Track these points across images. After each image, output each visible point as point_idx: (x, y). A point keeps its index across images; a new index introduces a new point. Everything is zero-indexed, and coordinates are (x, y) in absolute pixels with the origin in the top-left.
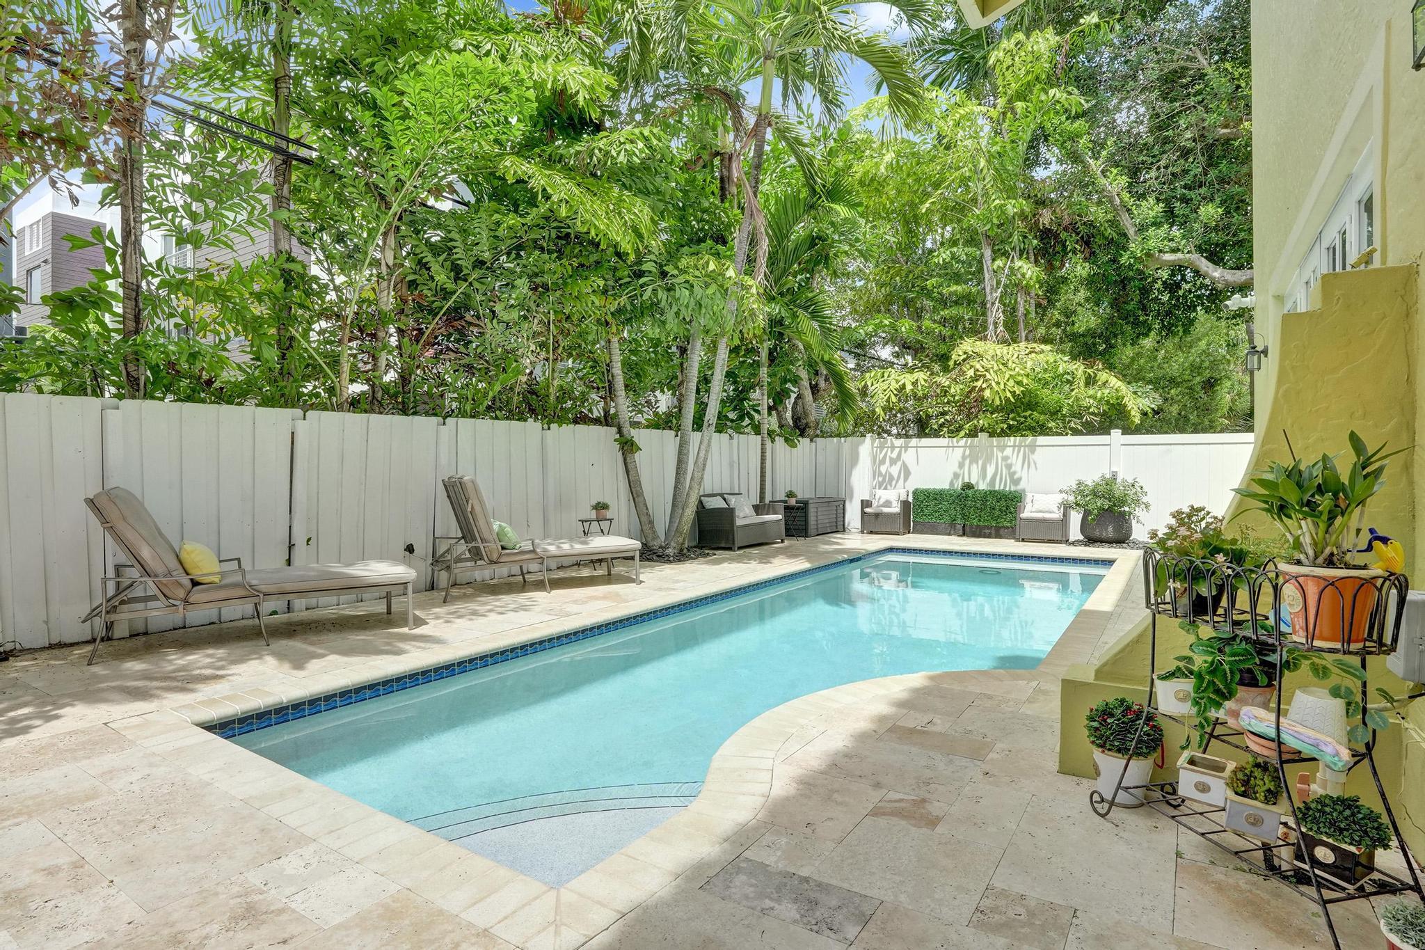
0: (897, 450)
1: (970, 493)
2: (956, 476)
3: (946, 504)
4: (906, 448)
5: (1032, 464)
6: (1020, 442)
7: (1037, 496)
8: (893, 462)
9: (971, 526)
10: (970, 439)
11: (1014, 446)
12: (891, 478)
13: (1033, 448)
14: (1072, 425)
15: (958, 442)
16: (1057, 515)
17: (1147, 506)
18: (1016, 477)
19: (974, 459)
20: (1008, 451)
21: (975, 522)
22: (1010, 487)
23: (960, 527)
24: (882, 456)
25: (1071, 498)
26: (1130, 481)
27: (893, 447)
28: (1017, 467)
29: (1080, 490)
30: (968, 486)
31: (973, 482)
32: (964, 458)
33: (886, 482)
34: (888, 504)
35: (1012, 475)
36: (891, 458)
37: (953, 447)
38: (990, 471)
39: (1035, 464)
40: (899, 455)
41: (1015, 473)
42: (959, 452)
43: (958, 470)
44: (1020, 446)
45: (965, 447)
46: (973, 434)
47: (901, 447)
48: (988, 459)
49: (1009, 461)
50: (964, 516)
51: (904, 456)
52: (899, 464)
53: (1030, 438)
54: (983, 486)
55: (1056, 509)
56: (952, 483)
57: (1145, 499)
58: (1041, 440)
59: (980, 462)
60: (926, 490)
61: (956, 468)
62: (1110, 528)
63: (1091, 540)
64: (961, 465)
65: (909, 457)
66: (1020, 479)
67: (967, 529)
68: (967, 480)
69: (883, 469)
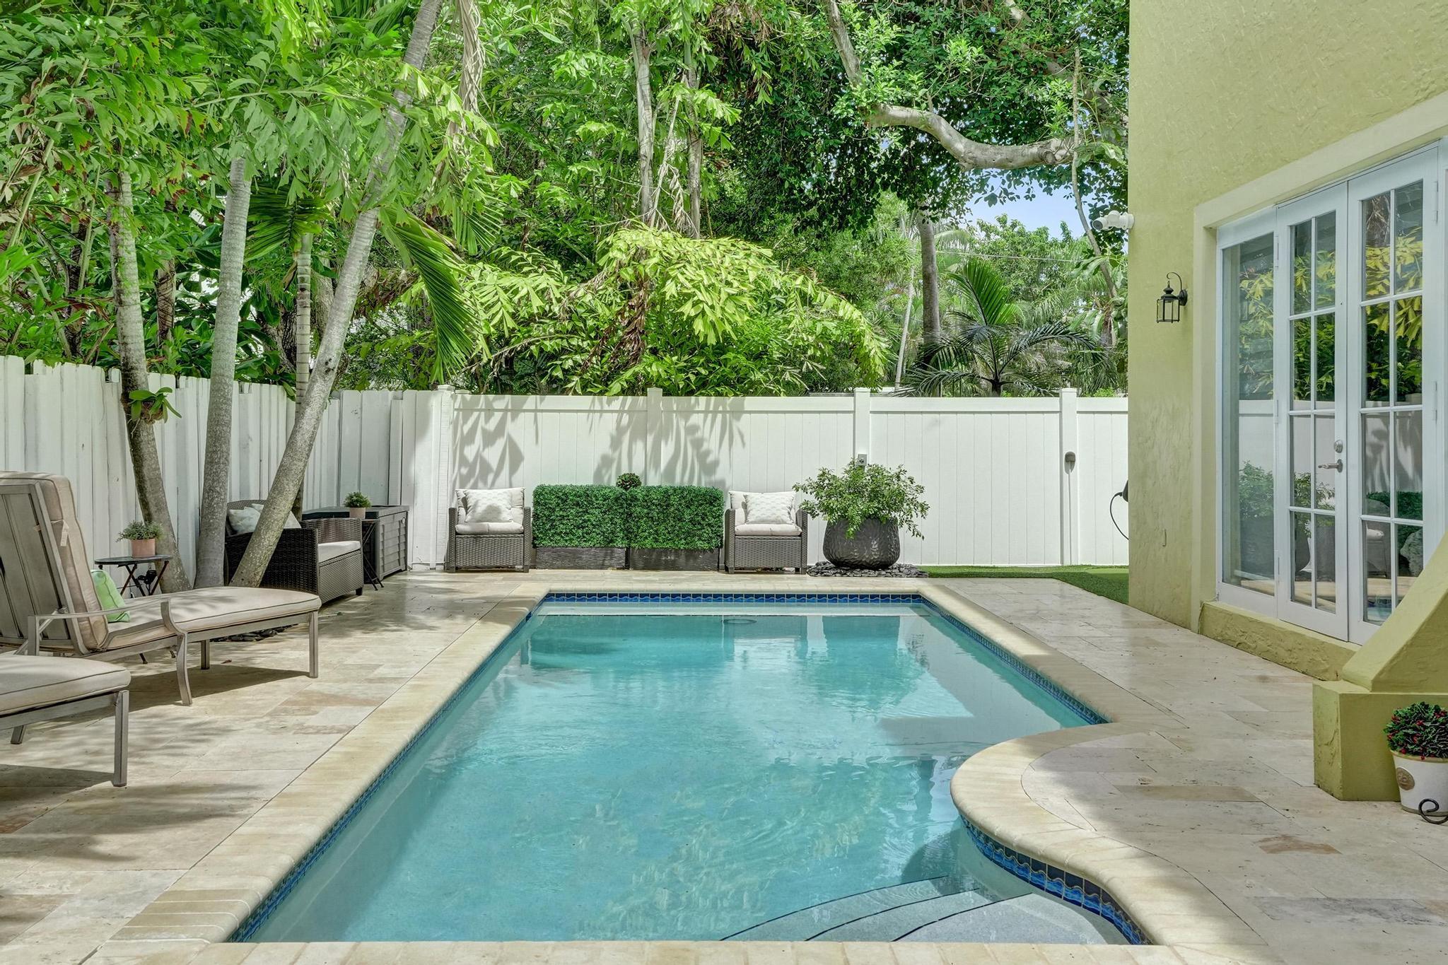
0: (498, 416)
1: (639, 492)
2: (606, 462)
3: (594, 515)
4: (516, 411)
5: (737, 437)
6: (716, 406)
7: (754, 497)
8: (489, 439)
9: (642, 549)
10: (630, 399)
11: (706, 412)
12: (486, 468)
13: (738, 413)
14: (787, 377)
15: (609, 403)
16: (791, 527)
17: (924, 508)
18: (711, 458)
19: (639, 432)
20: (696, 419)
21: (648, 543)
22: (700, 482)
23: (620, 553)
24: (466, 428)
25: (812, 499)
26: (894, 471)
27: (490, 411)
28: (712, 444)
29: (824, 485)
30: (630, 481)
31: (637, 470)
32: (620, 430)
33: (479, 473)
34: (493, 513)
35: (702, 457)
36: (484, 431)
37: (602, 411)
38: (666, 452)
39: (742, 437)
40: (502, 425)
41: (708, 453)
42: (610, 421)
43: (609, 451)
44: (715, 412)
45: (621, 412)
46: (633, 389)
47: (506, 410)
48: (662, 435)
49: (699, 434)
50: (629, 535)
51: (510, 427)
52: (501, 443)
53: (730, 399)
54: (654, 480)
55: (786, 518)
56: (598, 474)
57: (921, 499)
58: (751, 402)
59: (650, 439)
60: (561, 488)
61: (604, 447)
62: (875, 545)
63: (842, 565)
64: (616, 443)
65: (519, 429)
66: (716, 463)
67: (635, 556)
68: (625, 470)
69: (470, 452)
